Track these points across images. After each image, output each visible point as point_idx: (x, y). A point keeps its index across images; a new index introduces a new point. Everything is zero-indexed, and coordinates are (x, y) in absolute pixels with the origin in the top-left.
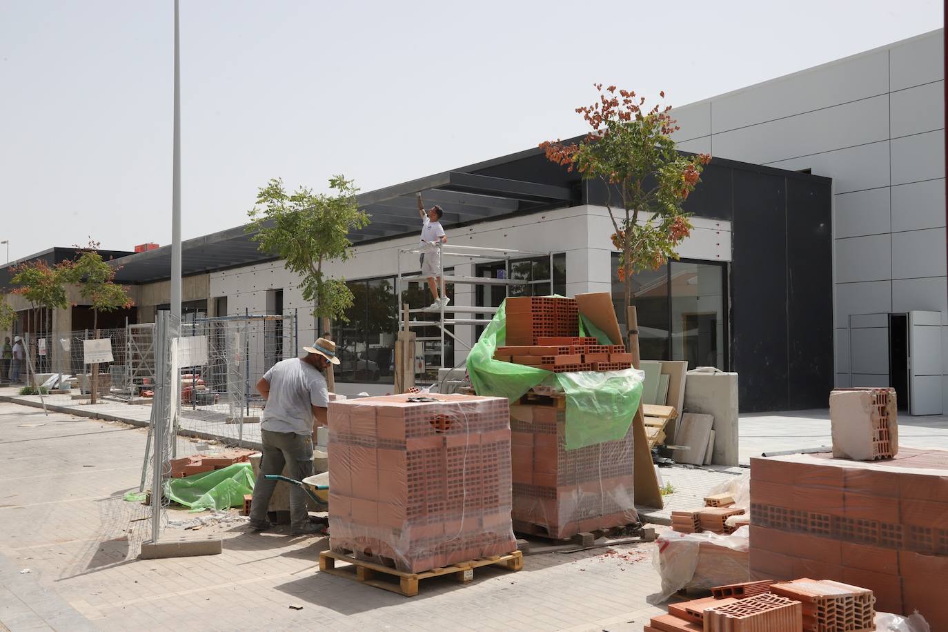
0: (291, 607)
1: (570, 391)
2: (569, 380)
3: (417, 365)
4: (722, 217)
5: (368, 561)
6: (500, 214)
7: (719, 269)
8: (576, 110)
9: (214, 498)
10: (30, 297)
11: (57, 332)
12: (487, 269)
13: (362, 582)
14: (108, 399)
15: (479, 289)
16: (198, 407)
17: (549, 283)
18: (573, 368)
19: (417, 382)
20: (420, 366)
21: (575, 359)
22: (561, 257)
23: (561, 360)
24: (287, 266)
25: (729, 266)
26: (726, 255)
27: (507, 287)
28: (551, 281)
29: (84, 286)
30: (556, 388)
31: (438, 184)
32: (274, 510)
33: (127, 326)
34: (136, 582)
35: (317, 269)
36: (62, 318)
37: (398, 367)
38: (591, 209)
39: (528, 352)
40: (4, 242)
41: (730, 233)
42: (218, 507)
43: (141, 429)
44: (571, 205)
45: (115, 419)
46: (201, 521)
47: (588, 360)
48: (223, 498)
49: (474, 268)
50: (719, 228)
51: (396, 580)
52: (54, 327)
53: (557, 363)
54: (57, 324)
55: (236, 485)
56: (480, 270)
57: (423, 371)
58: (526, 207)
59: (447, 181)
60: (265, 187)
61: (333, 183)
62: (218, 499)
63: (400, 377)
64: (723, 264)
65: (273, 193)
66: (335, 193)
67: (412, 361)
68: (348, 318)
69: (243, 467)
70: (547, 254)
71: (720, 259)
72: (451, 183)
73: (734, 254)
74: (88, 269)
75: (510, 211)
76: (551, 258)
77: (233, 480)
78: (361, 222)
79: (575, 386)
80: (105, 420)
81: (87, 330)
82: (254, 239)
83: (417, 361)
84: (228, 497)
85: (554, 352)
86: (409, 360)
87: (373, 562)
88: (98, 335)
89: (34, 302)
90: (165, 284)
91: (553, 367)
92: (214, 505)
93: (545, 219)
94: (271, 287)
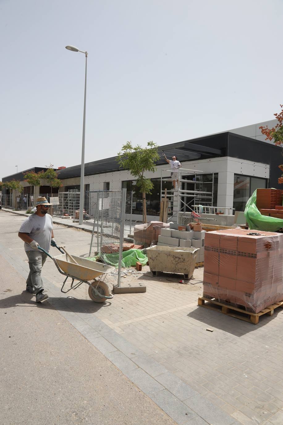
0: (207, 330)
3: (169, 210)
4: (267, 163)
5: (227, 304)
6: (193, 159)
7: (264, 181)
8: (274, 114)
9: (124, 262)
10: (29, 182)
11: (35, 194)
12: (186, 178)
13: (225, 314)
14: (54, 216)
15: (183, 184)
16: (86, 221)
17: (212, 183)
19: (168, 216)
20: (170, 210)
22: (216, 174)
24: (131, 173)
25: (268, 180)
26: (268, 176)
27: (195, 184)
28: (213, 182)
29: (48, 180)
31: (179, 146)
32: (155, 271)
33: (59, 193)
34: (122, 308)
35: (142, 175)
36: (37, 189)
37: (161, 210)
38: (229, 158)
41: (269, 169)
42: (126, 266)
43: (71, 228)
44: (221, 156)
45: (61, 224)
46: (125, 273)
48: (128, 263)
49: (182, 177)
50: (266, 167)
51: (248, 316)
52: (34, 192)
54: (35, 191)
55: (132, 257)
56: (184, 177)
57: (171, 212)
58: (204, 156)
59: (183, 146)
60: (125, 144)
61: (149, 144)
62: (125, 263)
63: (162, 214)
64: (266, 179)
65: (128, 147)
66: (149, 147)
67: (167, 209)
68: (152, 193)
69: (134, 251)
70: (212, 173)
71: (266, 177)
72: (185, 146)
73: (270, 176)
74: (49, 174)
75: (197, 157)
76: (213, 174)
77: (130, 255)
78: (157, 159)
80: (57, 224)
81: (47, 194)
82: (119, 163)
83: (169, 209)
84: (130, 262)
86: (166, 208)
87: (230, 305)
88: (52, 196)
89: (30, 184)
90: (78, 178)
92: (124, 265)
93: (210, 161)
94: (105, 181)
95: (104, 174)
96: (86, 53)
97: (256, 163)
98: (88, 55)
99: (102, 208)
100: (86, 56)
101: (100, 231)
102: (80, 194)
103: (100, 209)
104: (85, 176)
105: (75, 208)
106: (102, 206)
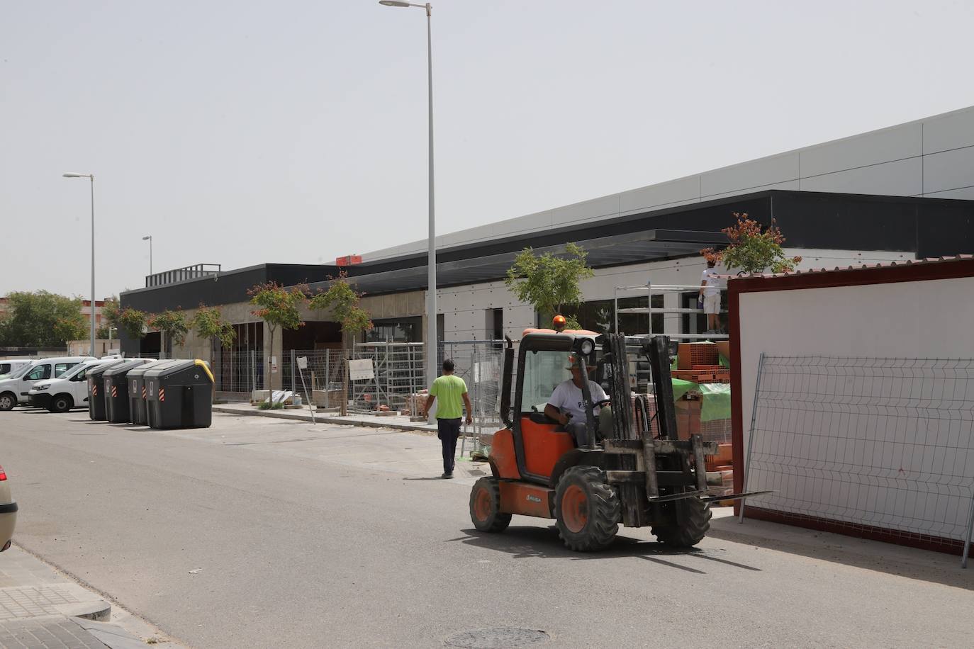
1: (705, 393)
2: (705, 387)
4: (905, 249)
10: (267, 318)
18: (709, 382)
21: (710, 377)
23: (701, 377)
30: (699, 392)
39: (686, 373)
40: (147, 238)
47: (718, 377)
49: (681, 297)
53: (699, 379)
56: (684, 300)
79: (709, 390)
85: (698, 373)
91: (698, 381)
94: (490, 307)
95: (487, 285)
96: (428, 7)
97: (863, 253)
98: (432, 10)
99: (480, 379)
100: (429, 15)
101: (477, 431)
102: (421, 346)
103: (476, 380)
104: (438, 287)
105: (414, 361)
106: (480, 375)
